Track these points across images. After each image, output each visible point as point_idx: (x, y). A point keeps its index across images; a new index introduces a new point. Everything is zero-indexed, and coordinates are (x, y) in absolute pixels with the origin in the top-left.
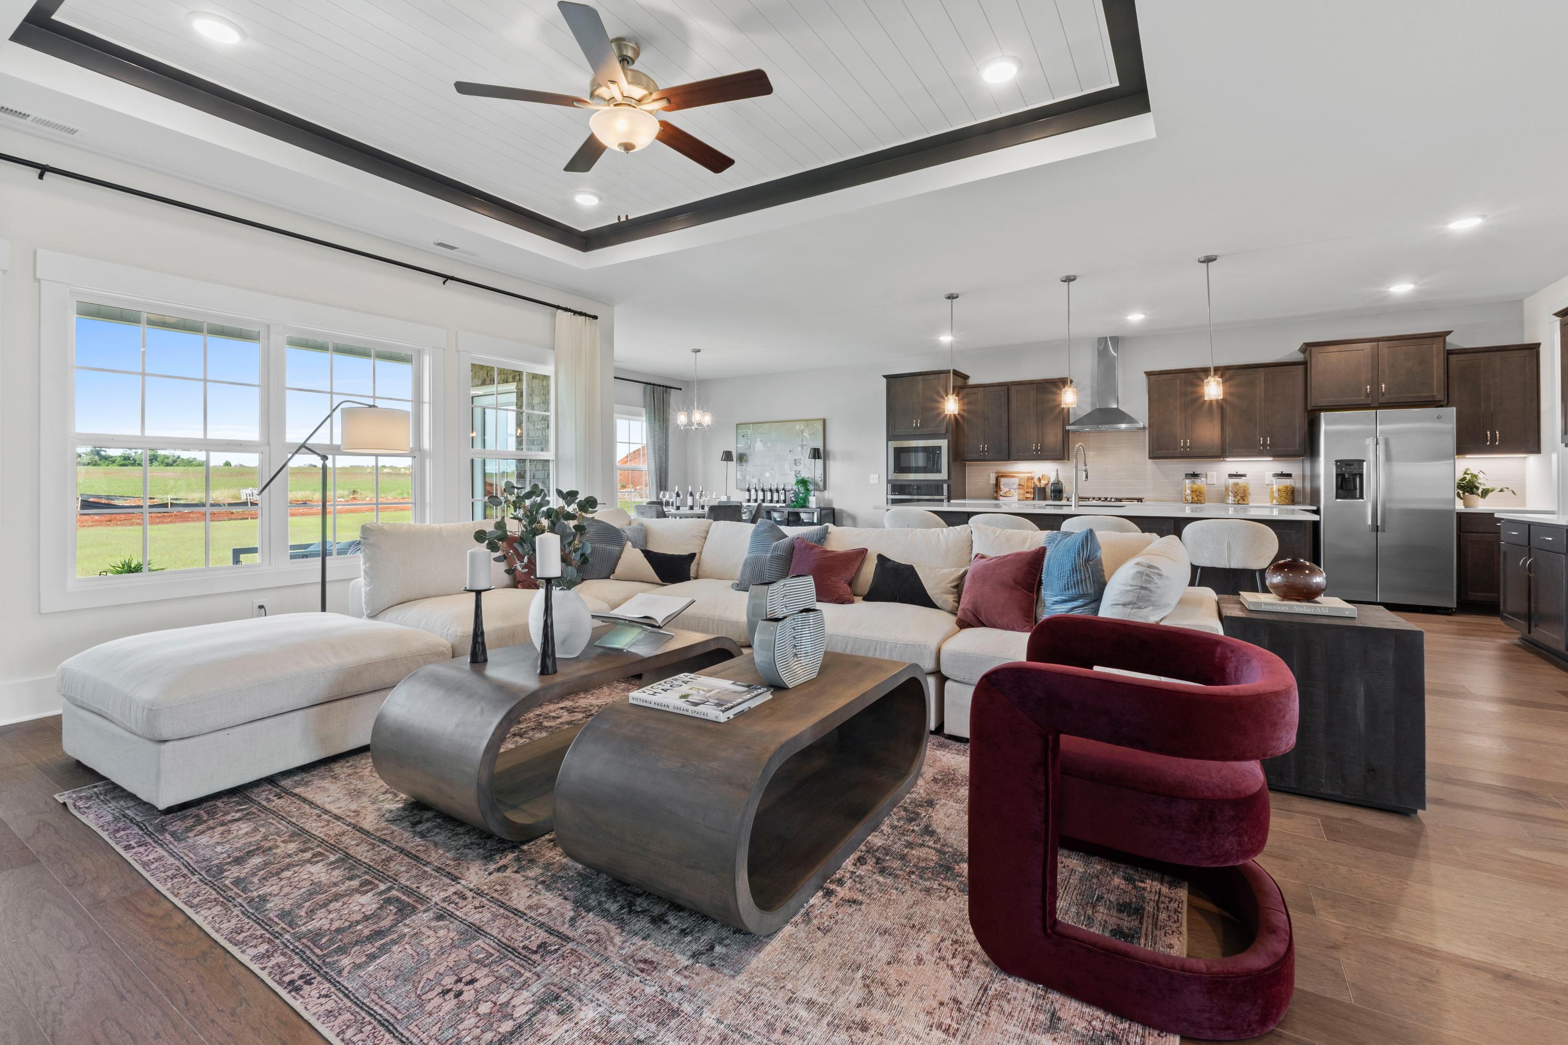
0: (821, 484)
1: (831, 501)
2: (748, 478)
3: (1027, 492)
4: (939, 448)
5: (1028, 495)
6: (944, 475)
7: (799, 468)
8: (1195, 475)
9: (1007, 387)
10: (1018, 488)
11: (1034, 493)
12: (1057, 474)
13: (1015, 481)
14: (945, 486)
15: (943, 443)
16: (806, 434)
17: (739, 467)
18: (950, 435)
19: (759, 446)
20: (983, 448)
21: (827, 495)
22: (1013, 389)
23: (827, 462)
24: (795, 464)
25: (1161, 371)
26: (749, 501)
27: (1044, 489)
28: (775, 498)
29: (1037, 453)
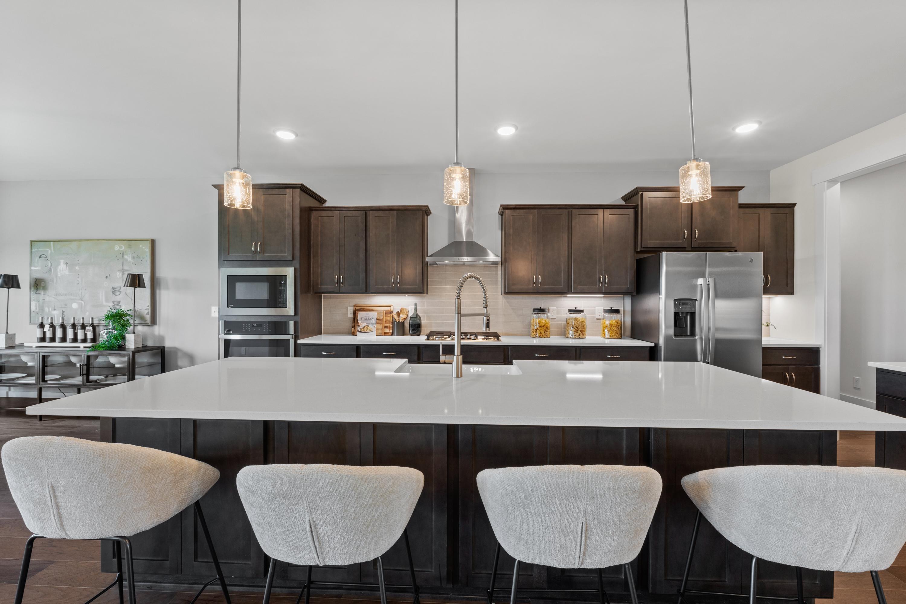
0: (148, 317)
1: (162, 338)
2: (46, 310)
3: (386, 327)
4: (285, 277)
5: (387, 330)
6: (290, 310)
7: (118, 298)
8: (541, 311)
9: (365, 211)
10: (377, 323)
11: (393, 328)
12: (416, 309)
13: (373, 315)
14: (291, 323)
15: (290, 272)
16: (128, 257)
17: (34, 296)
18: (297, 263)
19: (62, 269)
20: (338, 279)
21: (157, 330)
22: (371, 214)
23: (157, 292)
24: (113, 293)
25: (516, 206)
26: (43, 339)
27: (403, 323)
28: (80, 336)
29: (396, 285)
